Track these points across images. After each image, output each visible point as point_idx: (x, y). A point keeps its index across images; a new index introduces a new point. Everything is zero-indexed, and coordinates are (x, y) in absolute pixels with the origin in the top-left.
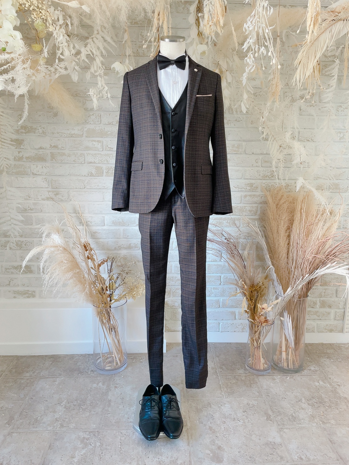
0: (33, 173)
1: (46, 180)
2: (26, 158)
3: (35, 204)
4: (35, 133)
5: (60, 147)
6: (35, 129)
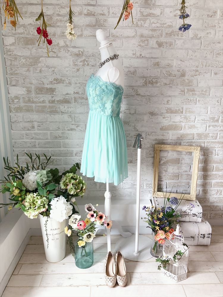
0: (61, 111)
1: (71, 117)
2: (57, 101)
3: (62, 133)
4: (63, 83)
5: (80, 93)
6: (64, 80)
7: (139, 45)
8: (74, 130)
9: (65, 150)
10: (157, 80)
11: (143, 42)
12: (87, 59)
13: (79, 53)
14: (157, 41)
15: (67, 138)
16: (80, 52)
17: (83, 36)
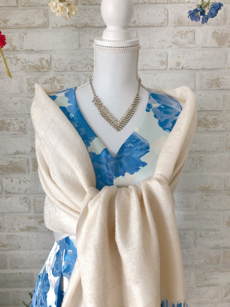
7: (174, 43)
8: (35, 230)
9: (16, 274)
10: (216, 117)
11: (183, 36)
12: (59, 77)
13: (41, 63)
14: (215, 33)
15: (19, 247)
16: (44, 63)
17: (50, 28)
